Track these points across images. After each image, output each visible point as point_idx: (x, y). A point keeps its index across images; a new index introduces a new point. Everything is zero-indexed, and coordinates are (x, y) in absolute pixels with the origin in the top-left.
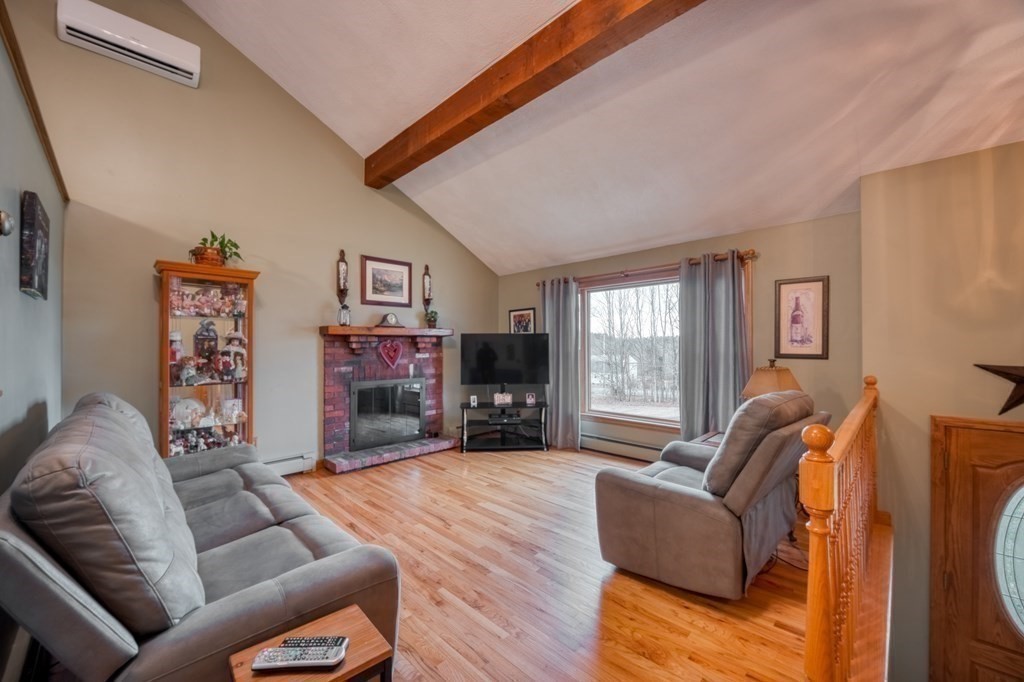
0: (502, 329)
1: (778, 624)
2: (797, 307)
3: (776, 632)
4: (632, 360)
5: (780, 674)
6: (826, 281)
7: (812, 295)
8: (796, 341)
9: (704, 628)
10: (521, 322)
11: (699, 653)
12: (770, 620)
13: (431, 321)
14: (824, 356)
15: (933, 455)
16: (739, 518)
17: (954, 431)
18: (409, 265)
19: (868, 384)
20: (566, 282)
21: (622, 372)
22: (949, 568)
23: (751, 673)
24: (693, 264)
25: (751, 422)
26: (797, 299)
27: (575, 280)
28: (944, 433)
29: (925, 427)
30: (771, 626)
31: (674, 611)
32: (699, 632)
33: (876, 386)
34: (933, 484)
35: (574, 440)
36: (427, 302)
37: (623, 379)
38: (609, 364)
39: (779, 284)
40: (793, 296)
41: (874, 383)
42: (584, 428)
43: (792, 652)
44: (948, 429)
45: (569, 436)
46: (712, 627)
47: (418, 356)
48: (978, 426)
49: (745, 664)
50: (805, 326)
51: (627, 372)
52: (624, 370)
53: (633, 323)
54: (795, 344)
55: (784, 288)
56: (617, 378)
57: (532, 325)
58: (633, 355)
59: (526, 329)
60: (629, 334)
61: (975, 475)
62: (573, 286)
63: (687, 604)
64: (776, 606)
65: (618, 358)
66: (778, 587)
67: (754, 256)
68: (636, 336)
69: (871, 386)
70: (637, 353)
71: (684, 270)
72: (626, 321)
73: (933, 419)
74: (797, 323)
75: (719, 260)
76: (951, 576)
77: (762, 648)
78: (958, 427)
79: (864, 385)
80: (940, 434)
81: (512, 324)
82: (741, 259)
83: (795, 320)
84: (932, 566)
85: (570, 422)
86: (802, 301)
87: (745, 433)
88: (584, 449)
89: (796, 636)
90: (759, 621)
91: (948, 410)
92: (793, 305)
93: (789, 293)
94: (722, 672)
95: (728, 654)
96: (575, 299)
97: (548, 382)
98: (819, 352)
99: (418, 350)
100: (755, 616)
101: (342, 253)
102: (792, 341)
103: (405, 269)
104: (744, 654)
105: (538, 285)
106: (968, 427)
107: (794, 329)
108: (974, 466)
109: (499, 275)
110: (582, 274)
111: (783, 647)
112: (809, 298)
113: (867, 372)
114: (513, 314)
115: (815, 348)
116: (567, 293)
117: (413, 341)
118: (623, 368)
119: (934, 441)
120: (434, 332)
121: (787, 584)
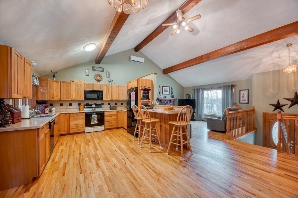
0: (185, 98)
2: (243, 95)
4: (214, 105)
6: (248, 90)
7: (246, 92)
10: (189, 97)
13: (173, 97)
14: (248, 103)
15: (263, 118)
18: (169, 87)
20: (199, 89)
21: (211, 109)
22: (265, 136)
24: (224, 87)
27: (201, 89)
28: (265, 115)
29: (262, 114)
33: (254, 108)
34: (263, 123)
35: (201, 119)
36: (172, 93)
37: (212, 111)
38: (207, 107)
40: (243, 93)
42: (203, 117)
45: (200, 118)
47: (171, 103)
48: (270, 114)
50: (245, 98)
51: (213, 109)
52: (212, 108)
53: (215, 94)
55: (241, 91)
56: (210, 111)
57: (191, 97)
58: (215, 104)
59: (190, 98)
60: (214, 98)
61: (269, 121)
62: (201, 90)
65: (210, 105)
67: (236, 86)
68: (216, 98)
70: (216, 103)
71: (222, 88)
72: (213, 93)
73: (263, 113)
75: (229, 86)
76: (266, 137)
80: (264, 115)
81: (187, 97)
82: (233, 86)
83: (243, 97)
84: (263, 136)
85: (200, 116)
88: (203, 121)
91: (265, 111)
93: (242, 92)
96: (201, 92)
97: (195, 108)
98: (247, 102)
99: (171, 102)
101: (160, 86)
102: (243, 100)
103: (169, 88)
105: (193, 90)
106: (268, 114)
108: (269, 120)
109: (184, 87)
110: (202, 88)
113: (253, 105)
114: (187, 95)
115: (246, 102)
116: (199, 91)
117: (170, 101)
118: (211, 108)
119: (263, 116)
120: (173, 99)
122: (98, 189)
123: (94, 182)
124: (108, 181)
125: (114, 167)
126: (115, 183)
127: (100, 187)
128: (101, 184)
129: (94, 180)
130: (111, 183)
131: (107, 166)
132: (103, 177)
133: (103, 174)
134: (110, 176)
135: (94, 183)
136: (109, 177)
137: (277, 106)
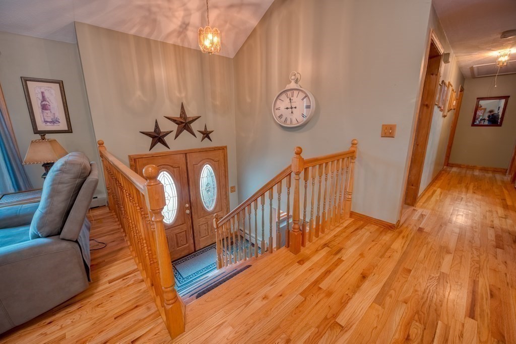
1: (110, 282)
2: (44, 99)
3: (113, 286)
5: (128, 302)
6: (61, 84)
7: (53, 92)
8: (48, 122)
9: (72, 322)
11: (80, 338)
12: (105, 283)
14: (70, 131)
16: (77, 242)
17: (137, 160)
19: (100, 144)
23: (116, 316)
25: (67, 177)
26: (42, 93)
29: (127, 160)
30: (108, 285)
31: (42, 334)
32: (71, 327)
33: (104, 145)
39: (25, 80)
40: (39, 90)
41: (103, 144)
43: (125, 288)
44: (135, 160)
46: (76, 316)
48: (144, 157)
49: (109, 315)
50: (53, 112)
54: (48, 124)
55: (29, 83)
63: (48, 320)
64: (103, 274)
66: (97, 265)
69: (101, 145)
73: (129, 156)
74: (46, 110)
77: (112, 299)
78: (138, 158)
79: (98, 145)
80: (133, 163)
83: (44, 107)
86: (47, 95)
87: (66, 185)
89: (122, 279)
90: (100, 288)
91: (133, 152)
92: (40, 96)
93: (34, 88)
94: (102, 331)
95: (98, 320)
98: (66, 128)
100: (96, 288)
102: (46, 122)
104: (106, 311)
106: (141, 157)
107: (45, 114)
111: (120, 289)
112: (53, 93)
115: (63, 126)
119: (131, 166)
121: (100, 260)
137: (156, 137)
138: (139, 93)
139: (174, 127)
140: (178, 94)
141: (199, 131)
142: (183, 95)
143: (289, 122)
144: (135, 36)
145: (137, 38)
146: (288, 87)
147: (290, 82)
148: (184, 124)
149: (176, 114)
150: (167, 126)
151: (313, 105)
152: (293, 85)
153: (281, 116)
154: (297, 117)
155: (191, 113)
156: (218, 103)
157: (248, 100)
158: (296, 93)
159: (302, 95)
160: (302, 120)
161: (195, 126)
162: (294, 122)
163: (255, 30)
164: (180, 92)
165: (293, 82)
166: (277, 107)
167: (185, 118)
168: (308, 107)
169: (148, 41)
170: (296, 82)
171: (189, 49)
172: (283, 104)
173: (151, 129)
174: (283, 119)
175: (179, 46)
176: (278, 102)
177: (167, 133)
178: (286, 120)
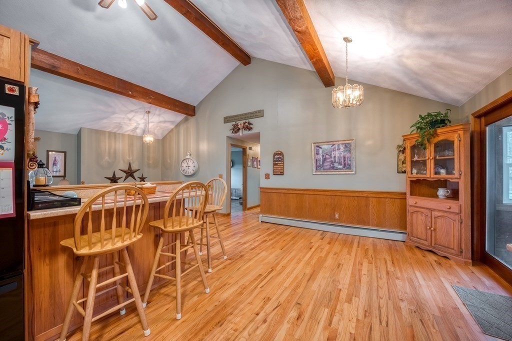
2: (55, 160)
6: (65, 153)
7: (60, 157)
8: (55, 171)
14: (64, 176)
19: (82, 183)
26: (55, 157)
39: (48, 151)
50: (58, 167)
55: (50, 153)
74: (55, 165)
86: (57, 158)
92: (54, 159)
93: (52, 155)
102: (53, 171)
107: (54, 167)
115: (62, 174)
122: (353, 301)
123: (356, 315)
124: (332, 301)
125: (302, 318)
126: (327, 293)
127: (349, 301)
128: (346, 304)
129: (353, 316)
130: (332, 297)
131: (310, 331)
132: (336, 311)
133: (333, 318)
134: (325, 306)
135: (356, 313)
136: (327, 306)
137: (113, 180)
138: (107, 158)
139: (124, 175)
140: (128, 158)
141: (139, 178)
142: (131, 158)
143: (187, 173)
144: (109, 132)
145: (110, 133)
146: (186, 157)
147: (187, 155)
148: (130, 173)
149: (126, 168)
150: (119, 174)
151: (197, 166)
152: (188, 157)
153: (184, 170)
154: (191, 171)
155: (134, 168)
156: (151, 162)
157: (169, 161)
158: (190, 160)
159: (192, 162)
160: (192, 172)
161: (136, 175)
162: (190, 173)
163: (172, 129)
164: (129, 157)
165: (189, 155)
166: (182, 166)
167: (131, 170)
168: (194, 167)
169: (115, 133)
170: (190, 155)
171: (137, 136)
172: (185, 165)
173: (111, 176)
174: (185, 172)
175: (131, 135)
176: (183, 163)
177: (120, 178)
178: (186, 172)
